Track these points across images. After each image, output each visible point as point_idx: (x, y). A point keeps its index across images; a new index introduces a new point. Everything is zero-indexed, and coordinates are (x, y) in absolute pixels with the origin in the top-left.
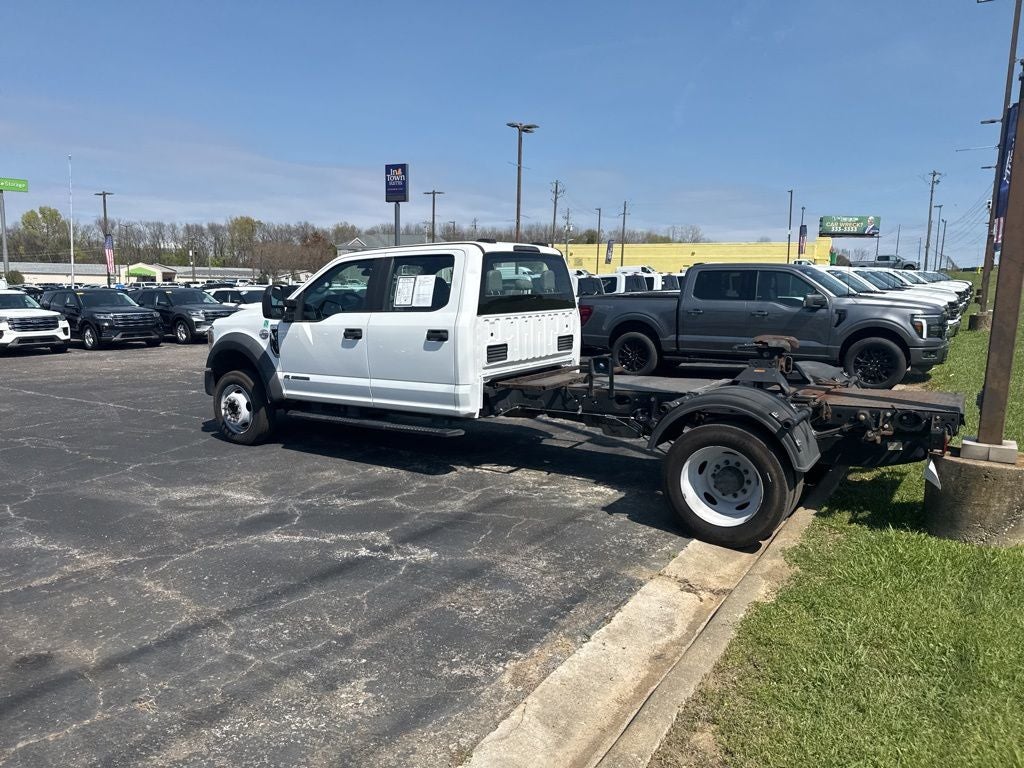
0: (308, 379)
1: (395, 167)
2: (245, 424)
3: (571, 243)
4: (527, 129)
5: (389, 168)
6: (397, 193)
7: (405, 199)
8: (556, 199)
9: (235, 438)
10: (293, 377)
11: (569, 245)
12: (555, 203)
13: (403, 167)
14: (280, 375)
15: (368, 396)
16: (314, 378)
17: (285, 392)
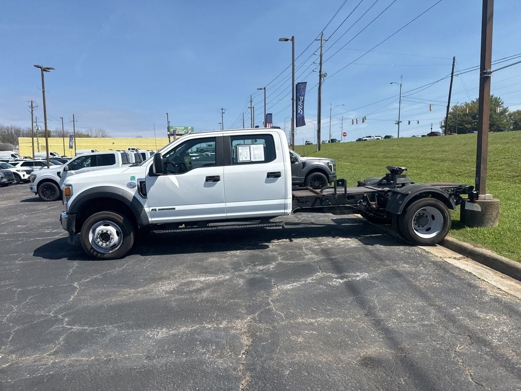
0: (174, 209)
8: (32, 111)
9: (106, 256)
10: (159, 210)
16: (178, 208)
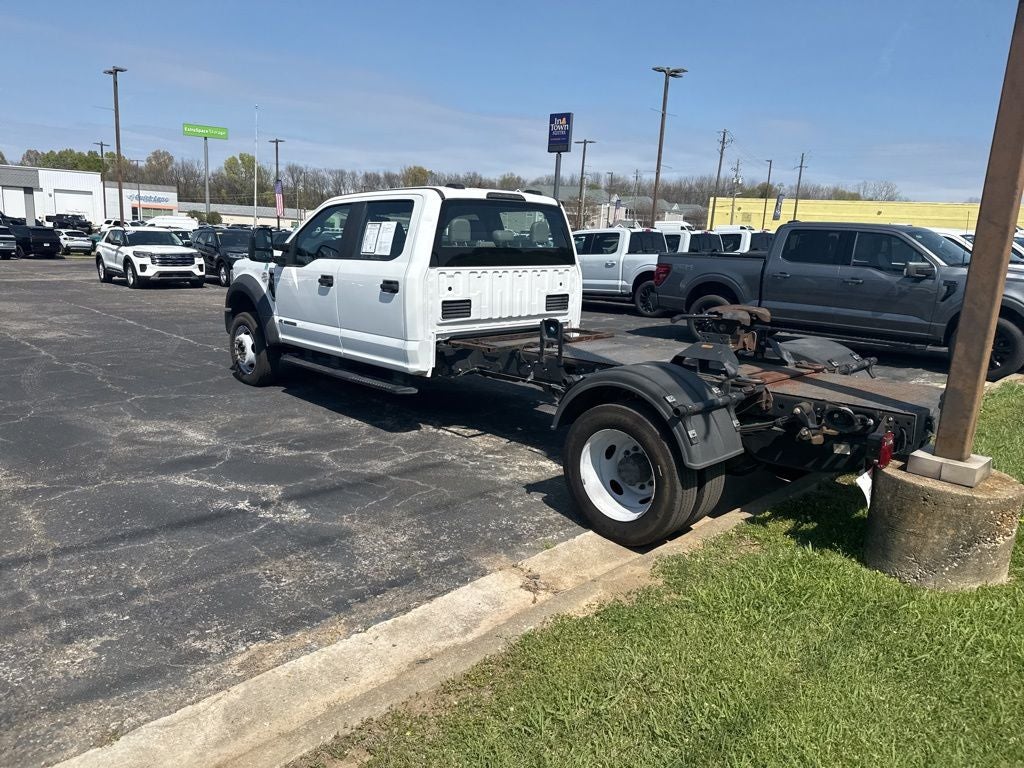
0: (295, 324)
1: (560, 116)
2: (251, 365)
3: (738, 196)
4: (675, 73)
5: (553, 117)
6: (559, 143)
7: (567, 150)
8: (722, 149)
10: (285, 322)
11: (737, 199)
12: (722, 154)
13: (568, 117)
14: (277, 319)
15: (339, 346)
16: (300, 324)
17: (281, 336)
